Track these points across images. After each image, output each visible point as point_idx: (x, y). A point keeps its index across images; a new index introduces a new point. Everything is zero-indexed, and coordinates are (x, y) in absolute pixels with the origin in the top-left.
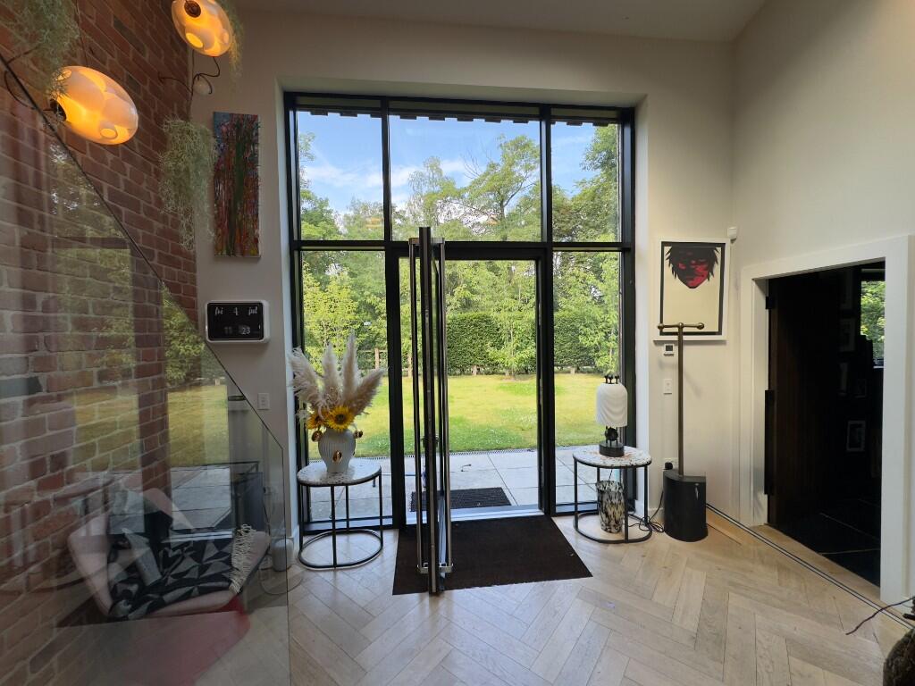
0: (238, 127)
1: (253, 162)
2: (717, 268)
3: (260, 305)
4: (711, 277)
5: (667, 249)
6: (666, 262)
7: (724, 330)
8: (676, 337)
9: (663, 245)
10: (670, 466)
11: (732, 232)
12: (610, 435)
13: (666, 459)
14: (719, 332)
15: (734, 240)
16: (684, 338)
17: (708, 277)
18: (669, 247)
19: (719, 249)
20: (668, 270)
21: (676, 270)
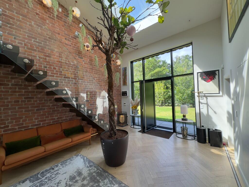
0: (125, 69)
1: (126, 73)
2: (217, 77)
3: (127, 91)
4: (215, 79)
5: (199, 74)
6: (199, 77)
7: (221, 93)
8: (203, 95)
9: (198, 73)
10: (203, 126)
11: (222, 66)
12: (184, 116)
13: (202, 125)
14: (219, 93)
15: (223, 68)
16: (206, 95)
17: (214, 79)
18: (200, 73)
19: (217, 71)
20: (200, 79)
21: (203, 79)
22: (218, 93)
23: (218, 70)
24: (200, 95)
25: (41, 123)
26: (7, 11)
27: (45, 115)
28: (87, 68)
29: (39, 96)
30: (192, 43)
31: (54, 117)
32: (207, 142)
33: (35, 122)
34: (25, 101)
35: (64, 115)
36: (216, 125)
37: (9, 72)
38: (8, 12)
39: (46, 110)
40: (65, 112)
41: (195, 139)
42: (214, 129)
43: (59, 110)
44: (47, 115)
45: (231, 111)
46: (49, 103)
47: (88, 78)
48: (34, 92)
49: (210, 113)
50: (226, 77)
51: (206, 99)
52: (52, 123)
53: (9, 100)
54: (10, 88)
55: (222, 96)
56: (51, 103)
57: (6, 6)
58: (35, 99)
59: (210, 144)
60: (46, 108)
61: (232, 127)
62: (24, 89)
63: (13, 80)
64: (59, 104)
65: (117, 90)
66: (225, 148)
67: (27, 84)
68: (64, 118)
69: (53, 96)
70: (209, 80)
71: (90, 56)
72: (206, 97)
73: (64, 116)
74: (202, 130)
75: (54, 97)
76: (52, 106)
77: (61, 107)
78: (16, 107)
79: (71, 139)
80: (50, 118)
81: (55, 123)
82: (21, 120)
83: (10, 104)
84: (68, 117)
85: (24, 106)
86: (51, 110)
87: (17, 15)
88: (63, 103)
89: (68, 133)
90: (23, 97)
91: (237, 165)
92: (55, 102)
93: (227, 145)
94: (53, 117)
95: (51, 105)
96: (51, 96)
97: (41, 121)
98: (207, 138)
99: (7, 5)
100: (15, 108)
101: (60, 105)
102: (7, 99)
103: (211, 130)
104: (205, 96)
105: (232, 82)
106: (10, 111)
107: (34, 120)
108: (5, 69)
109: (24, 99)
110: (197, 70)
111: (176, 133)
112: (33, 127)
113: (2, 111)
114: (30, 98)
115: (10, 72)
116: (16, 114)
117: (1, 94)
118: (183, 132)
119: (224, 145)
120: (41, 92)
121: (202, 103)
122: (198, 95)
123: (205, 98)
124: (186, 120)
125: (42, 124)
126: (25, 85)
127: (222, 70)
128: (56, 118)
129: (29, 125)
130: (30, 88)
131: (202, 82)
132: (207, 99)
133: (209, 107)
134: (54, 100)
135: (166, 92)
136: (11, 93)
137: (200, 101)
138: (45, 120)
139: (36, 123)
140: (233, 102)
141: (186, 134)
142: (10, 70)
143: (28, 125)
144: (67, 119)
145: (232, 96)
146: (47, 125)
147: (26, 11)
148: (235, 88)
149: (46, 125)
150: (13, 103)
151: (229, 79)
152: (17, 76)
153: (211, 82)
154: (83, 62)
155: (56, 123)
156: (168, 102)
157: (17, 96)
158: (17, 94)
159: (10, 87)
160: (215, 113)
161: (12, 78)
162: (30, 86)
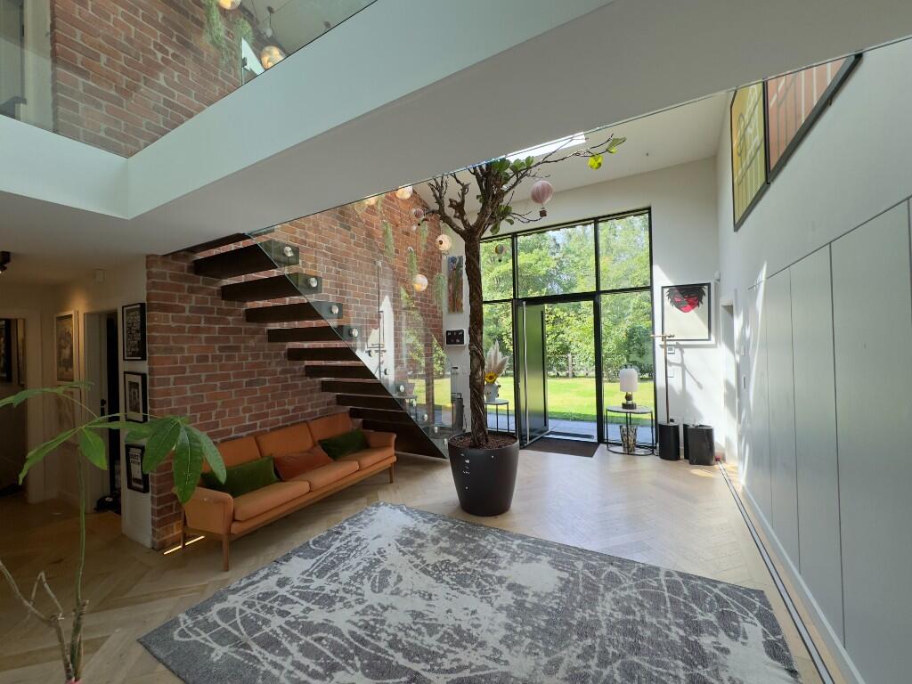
0: (456, 262)
2: (705, 299)
3: (463, 331)
4: (701, 305)
5: (666, 290)
6: (666, 298)
7: (713, 338)
8: (674, 343)
9: (663, 288)
10: (672, 421)
11: (716, 275)
12: (628, 398)
13: (670, 417)
14: (709, 340)
15: (719, 280)
16: (681, 343)
17: (698, 305)
18: (668, 289)
19: (706, 287)
20: (667, 302)
21: (674, 302)
22: (707, 338)
23: (709, 285)
24: (668, 343)
25: (258, 422)
26: (176, 93)
27: (267, 399)
28: (362, 259)
29: (252, 343)
30: (649, 210)
31: (286, 407)
32: (682, 456)
33: (242, 420)
34: (219, 358)
35: (309, 400)
36: (700, 416)
37: (183, 271)
38: (179, 96)
39: (268, 385)
40: (312, 392)
41: (653, 453)
42: (697, 424)
43: (296, 386)
44: (270, 401)
45: (733, 382)
46: (274, 364)
47: (363, 290)
48: (240, 331)
49: (688, 388)
50: (724, 301)
51: (680, 353)
52: (283, 422)
53: (186, 355)
54: (188, 320)
55: (714, 346)
56: (278, 364)
57: (173, 78)
58: (242, 353)
59: (688, 461)
60: (267, 378)
61: (735, 417)
62: (217, 321)
63: (194, 297)
64: (297, 368)
65: (434, 326)
66: (719, 466)
67: (224, 307)
68: (310, 410)
69: (284, 343)
70: (688, 306)
71: (367, 223)
72: (681, 348)
73: (310, 403)
74: (672, 429)
75: (285, 346)
76: (282, 372)
77: (302, 376)
78: (200, 376)
79: (357, 463)
80: (276, 409)
81: (289, 423)
82: (214, 413)
83: (187, 365)
84: (317, 405)
85: (218, 372)
86: (280, 385)
87: (197, 102)
88: (307, 363)
89: (335, 449)
90: (217, 346)
91: (743, 488)
92: (288, 362)
93: (724, 459)
94: (285, 404)
95: (279, 369)
96: (279, 343)
97: (258, 417)
98: (682, 447)
99: (176, 74)
100: (199, 380)
101: (299, 369)
102: (182, 350)
103: (691, 427)
104: (677, 346)
105: (738, 315)
106: (188, 387)
107: (242, 414)
108: (176, 262)
109: (218, 353)
110: (662, 279)
111: (608, 443)
112: (240, 434)
113: (172, 386)
114: (230, 348)
115: (186, 273)
116: (202, 396)
117: (169, 337)
118: (625, 438)
119: (717, 460)
120: (256, 332)
121: (672, 364)
122: (663, 343)
123: (677, 351)
124: (632, 407)
125: (260, 427)
126: (220, 311)
127: (716, 284)
128: (291, 408)
129: (231, 429)
130: (230, 318)
131: (672, 310)
132: (682, 352)
133: (687, 373)
134: (285, 354)
135: (552, 333)
136: (190, 335)
137: (668, 358)
138: (266, 415)
139: (247, 423)
140: (738, 358)
141: (632, 443)
142: (185, 264)
143: (229, 428)
144: (316, 412)
145: (736, 346)
146: (272, 430)
147: (218, 91)
148: (744, 328)
149: (268, 429)
150: (195, 363)
151: (732, 306)
152: (201, 285)
153: (693, 312)
154: (352, 241)
155: (292, 425)
156: (558, 365)
157: (204, 344)
158: (203, 336)
159: (188, 317)
160: (700, 386)
161: (192, 290)
162: (230, 313)
